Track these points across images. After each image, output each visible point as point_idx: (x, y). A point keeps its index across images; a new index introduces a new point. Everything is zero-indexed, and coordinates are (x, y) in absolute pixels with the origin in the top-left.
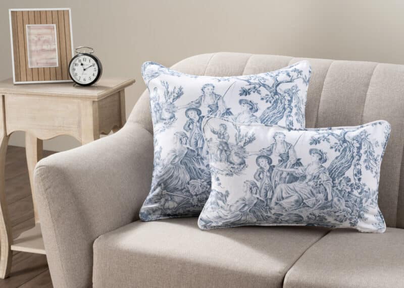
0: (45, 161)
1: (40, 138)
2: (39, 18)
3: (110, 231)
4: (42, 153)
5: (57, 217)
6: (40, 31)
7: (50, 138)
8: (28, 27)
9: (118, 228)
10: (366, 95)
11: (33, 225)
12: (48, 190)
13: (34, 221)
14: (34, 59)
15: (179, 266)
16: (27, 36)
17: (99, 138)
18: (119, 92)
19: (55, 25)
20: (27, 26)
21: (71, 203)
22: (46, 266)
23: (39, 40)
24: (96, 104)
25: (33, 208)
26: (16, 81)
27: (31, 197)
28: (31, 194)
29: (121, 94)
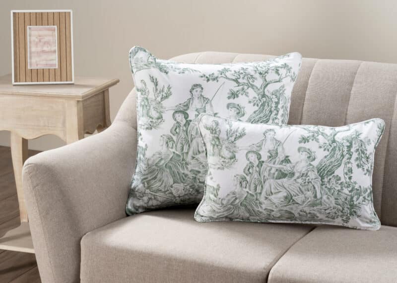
0: (31, 160)
1: (27, 138)
2: (40, 19)
3: (97, 228)
4: (28, 153)
5: (45, 214)
6: (41, 33)
7: (35, 137)
8: (30, 28)
10: (350, 94)
11: (18, 223)
12: (37, 188)
14: (34, 60)
15: (165, 262)
16: (28, 37)
17: (84, 138)
18: (104, 92)
19: (56, 27)
20: (28, 27)
21: (59, 200)
23: (40, 41)
24: (81, 104)
25: (18, 206)
26: (15, 82)
27: (17, 197)
28: (17, 193)
29: (106, 93)
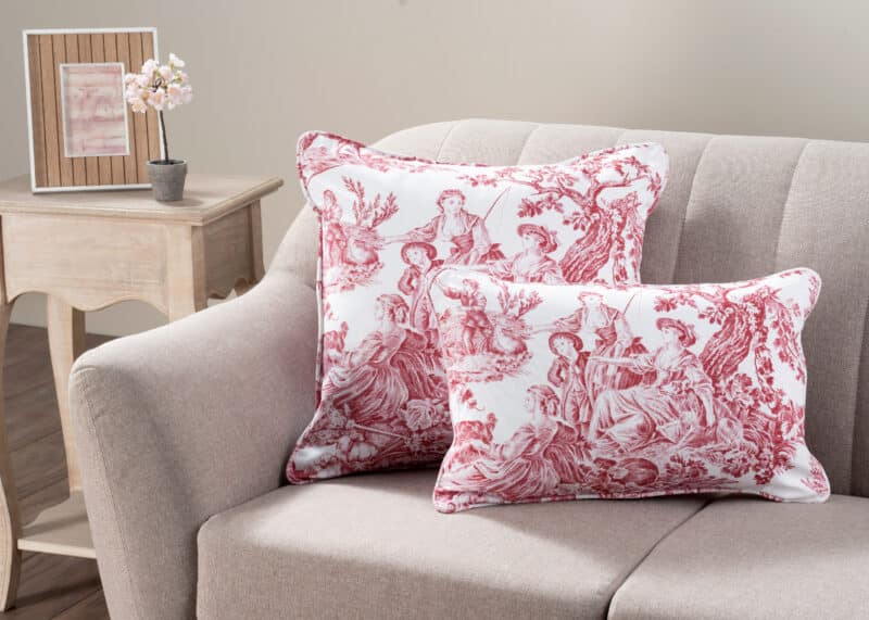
0: (91, 357)
1: (78, 307)
3: (233, 506)
4: (84, 340)
5: (119, 476)
7: (100, 307)
9: (251, 499)
11: (64, 494)
12: (100, 419)
13: (68, 486)
17: (206, 307)
18: (249, 206)
21: (150, 446)
22: (95, 583)
24: (200, 234)
25: (64, 456)
26: (38, 186)
27: (61, 435)
28: (60, 429)
29: (254, 211)
